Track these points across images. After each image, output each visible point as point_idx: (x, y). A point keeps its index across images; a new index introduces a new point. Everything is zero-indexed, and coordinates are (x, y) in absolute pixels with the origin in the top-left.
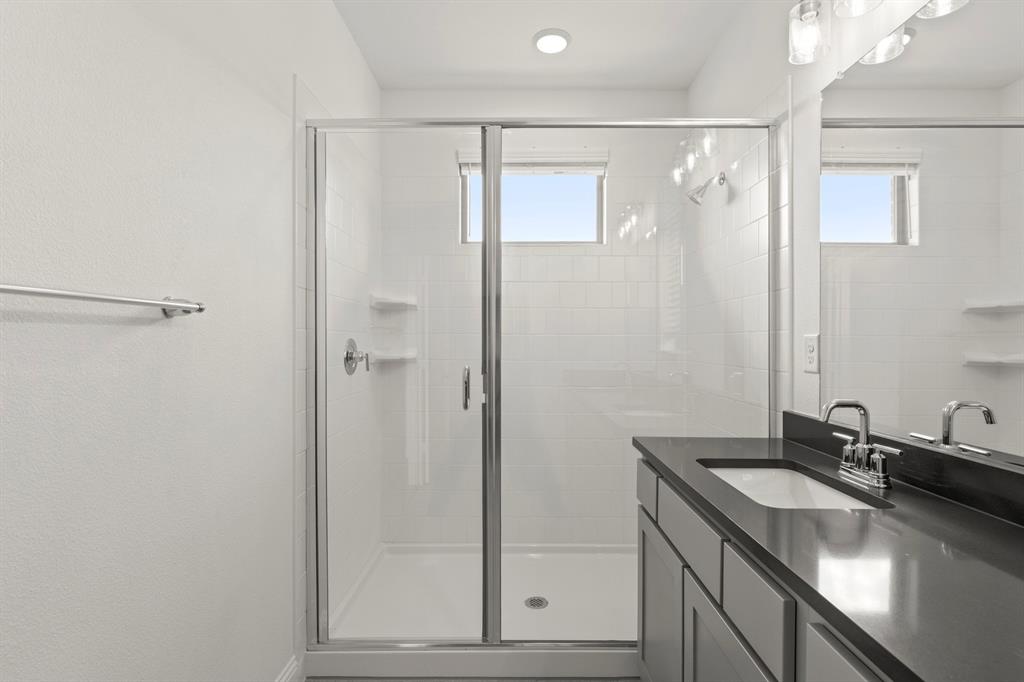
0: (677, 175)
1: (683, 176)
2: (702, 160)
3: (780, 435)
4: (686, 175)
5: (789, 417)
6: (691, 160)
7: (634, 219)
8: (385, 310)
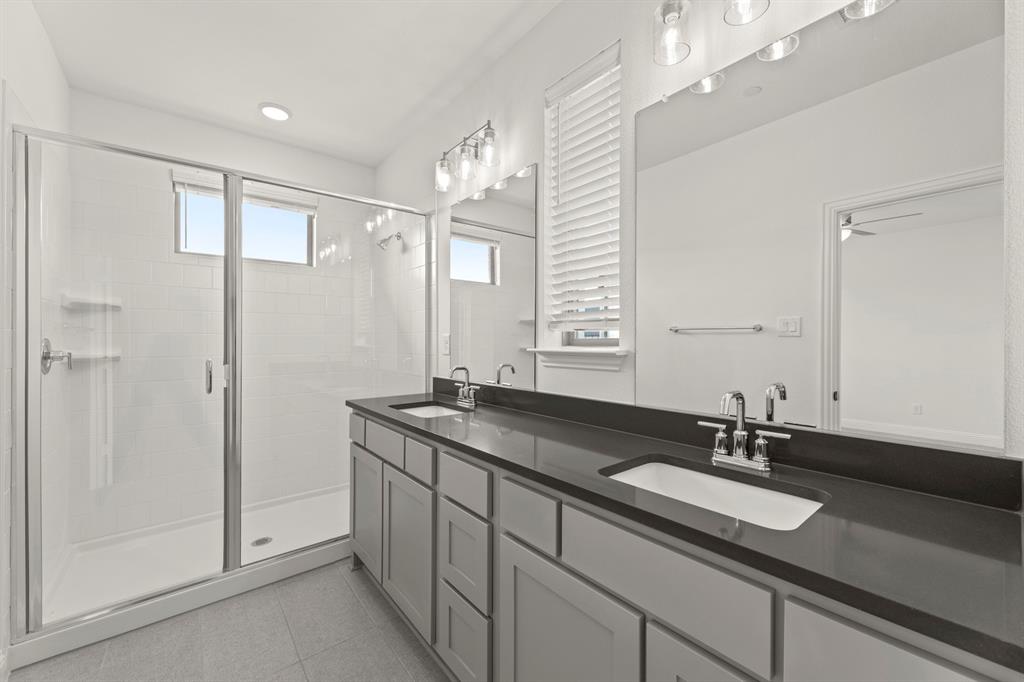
0: (369, 226)
1: (374, 228)
2: (386, 222)
3: (431, 391)
4: (375, 228)
5: (436, 380)
6: (379, 220)
7: (334, 247)
8: (77, 309)
